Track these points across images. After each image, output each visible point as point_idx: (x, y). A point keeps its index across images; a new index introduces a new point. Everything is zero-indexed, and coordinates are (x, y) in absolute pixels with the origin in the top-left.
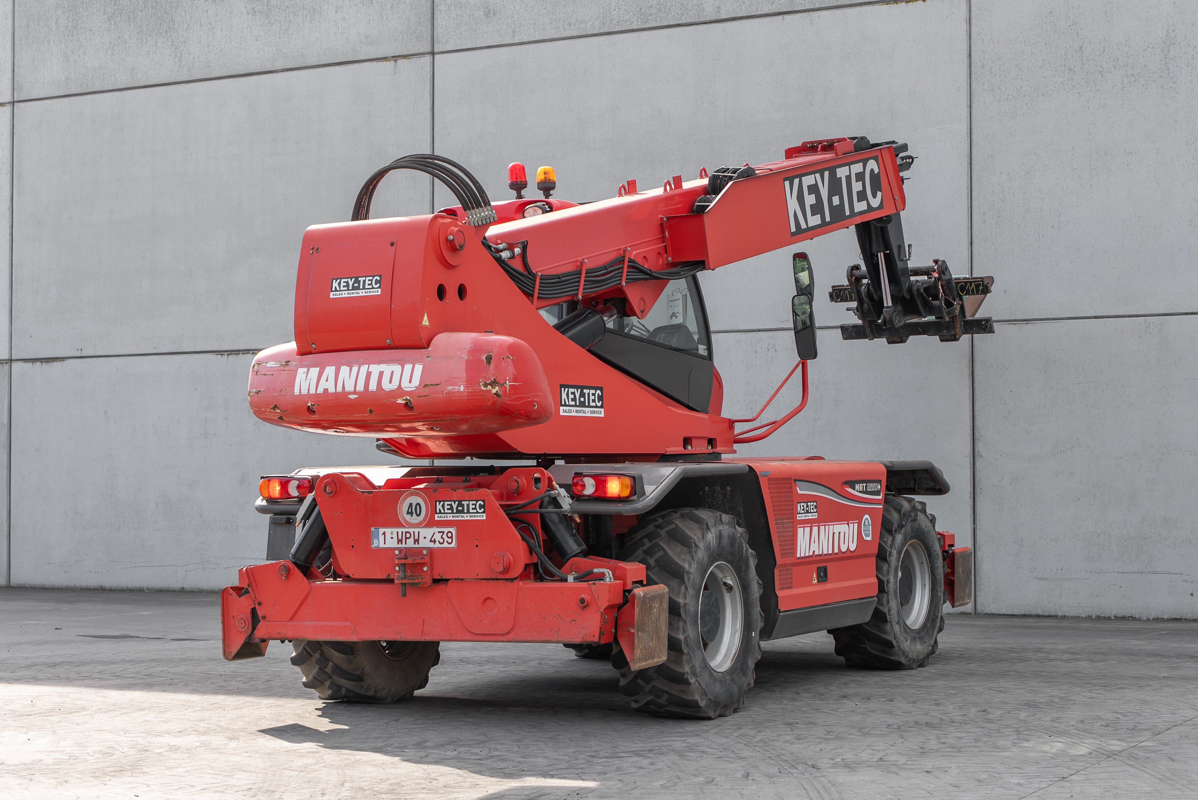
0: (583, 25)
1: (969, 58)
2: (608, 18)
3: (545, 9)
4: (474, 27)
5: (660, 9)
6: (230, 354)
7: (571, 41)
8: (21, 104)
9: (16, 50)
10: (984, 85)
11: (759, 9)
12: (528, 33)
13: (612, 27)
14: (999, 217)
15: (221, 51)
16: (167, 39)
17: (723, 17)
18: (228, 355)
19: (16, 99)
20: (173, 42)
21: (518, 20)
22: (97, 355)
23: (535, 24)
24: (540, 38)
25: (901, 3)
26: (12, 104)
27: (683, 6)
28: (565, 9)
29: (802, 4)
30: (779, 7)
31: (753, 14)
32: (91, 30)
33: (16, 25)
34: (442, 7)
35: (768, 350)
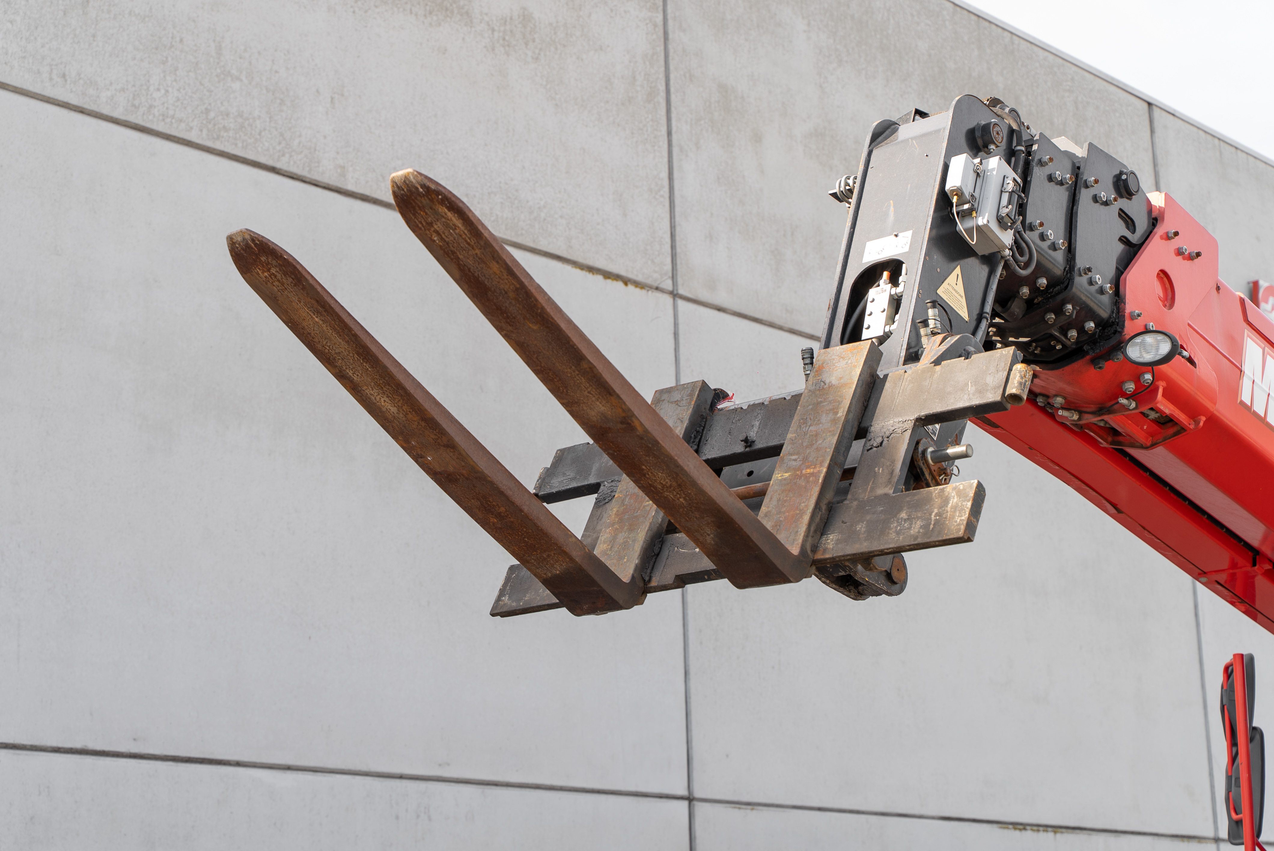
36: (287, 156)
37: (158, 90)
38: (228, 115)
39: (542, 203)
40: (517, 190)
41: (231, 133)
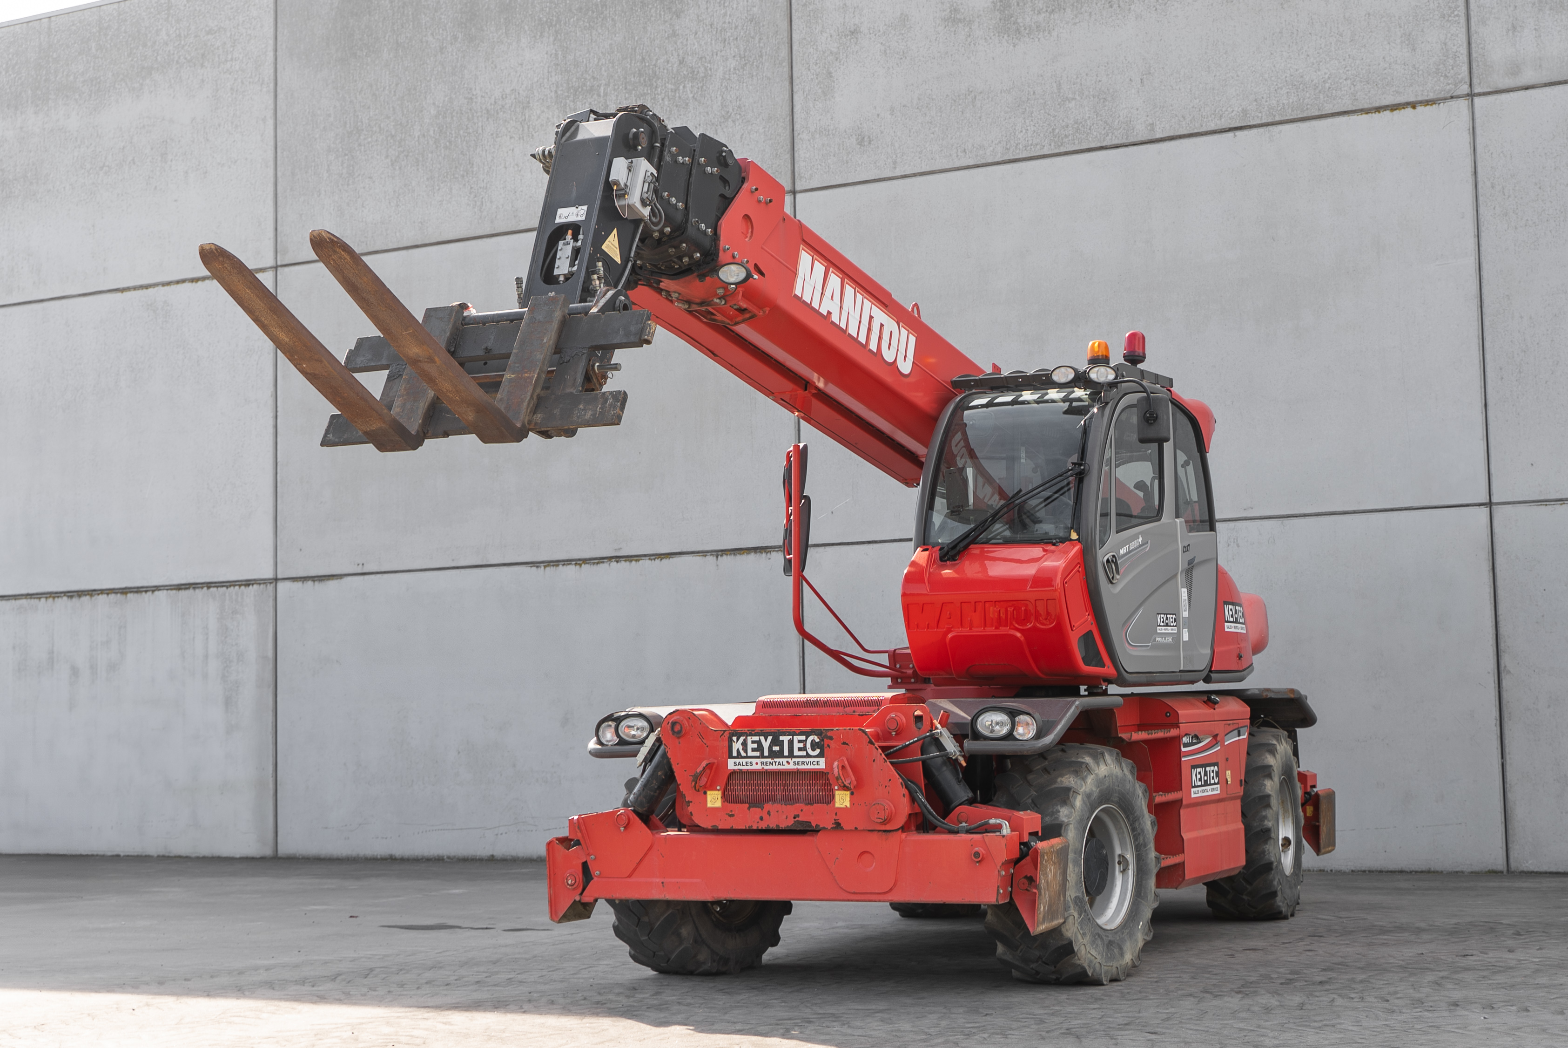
0: (981, 152)
1: (1474, 177)
2: (1012, 142)
3: (933, 133)
4: (845, 158)
5: (1078, 129)
6: (548, 566)
7: (966, 172)
8: (286, 269)
9: (279, 204)
10: (1494, 208)
11: (1204, 125)
12: (912, 164)
13: (1019, 153)
14: (1520, 372)
15: (531, 197)
16: (465, 185)
17: (1158, 136)
18: (545, 567)
19: (279, 263)
20: (471, 188)
21: (899, 148)
22: (383, 570)
23: (921, 152)
24: (928, 169)
25: (1385, 112)
26: (274, 269)
27: (1107, 124)
28: (958, 133)
29: (1258, 117)
30: (1229, 121)
31: (1196, 131)
32: (370, 178)
33: (279, 174)
34: (805, 136)
35: (1229, 545)
36: (1110, 134)
37: (1021, 131)
38: (1067, 127)
39: (1327, 76)
40: (1302, 77)
41: (1070, 138)
